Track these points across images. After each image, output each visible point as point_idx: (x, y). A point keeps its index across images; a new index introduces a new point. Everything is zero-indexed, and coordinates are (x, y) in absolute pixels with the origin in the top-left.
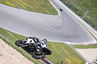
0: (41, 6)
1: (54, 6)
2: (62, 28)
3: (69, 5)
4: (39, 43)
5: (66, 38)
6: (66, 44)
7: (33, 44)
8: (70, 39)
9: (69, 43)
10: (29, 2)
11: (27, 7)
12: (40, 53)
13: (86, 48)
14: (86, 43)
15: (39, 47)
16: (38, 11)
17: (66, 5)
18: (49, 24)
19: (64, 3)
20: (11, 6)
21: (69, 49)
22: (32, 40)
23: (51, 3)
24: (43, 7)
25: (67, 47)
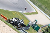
2: (18, 4)
4: (19, 21)
6: (20, 12)
8: (22, 10)
9: (22, 12)
13: (30, 14)
14: (30, 12)
21: (22, 15)
25: (21, 14)
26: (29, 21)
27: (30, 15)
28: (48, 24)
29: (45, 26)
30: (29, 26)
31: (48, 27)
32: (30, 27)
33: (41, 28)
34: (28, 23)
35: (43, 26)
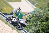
26: (13, 9)
27: (13, 3)
28: (31, 12)
29: (28, 14)
30: (12, 14)
31: (31, 14)
32: (14, 14)
33: (24, 15)
34: (12, 10)
35: (26, 14)
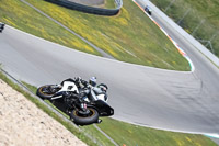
0: (150, 49)
1: (181, 51)
3: (216, 47)
5: (209, 124)
7: (75, 92)
10: (124, 42)
11: (120, 53)
12: (88, 112)
15: (86, 99)
16: (145, 61)
17: (208, 48)
18: (169, 91)
19: (204, 44)
20: (84, 51)
22: (73, 84)
23: (175, 43)
24: (155, 52)
